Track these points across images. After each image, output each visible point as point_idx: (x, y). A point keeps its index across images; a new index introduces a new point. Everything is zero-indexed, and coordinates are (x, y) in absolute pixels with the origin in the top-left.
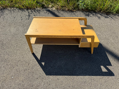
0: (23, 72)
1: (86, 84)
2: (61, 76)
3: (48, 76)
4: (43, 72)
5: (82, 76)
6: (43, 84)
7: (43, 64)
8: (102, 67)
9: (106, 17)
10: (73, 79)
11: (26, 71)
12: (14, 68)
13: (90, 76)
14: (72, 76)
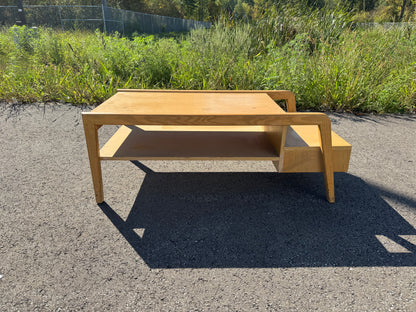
0: (52, 261)
1: (330, 296)
2: (214, 270)
3: (157, 270)
4: (138, 257)
5: (306, 269)
6: (132, 298)
7: (140, 232)
8: (382, 239)
9: (355, 120)
10: (267, 278)
11: (62, 254)
12: (17, 248)
13: (340, 269)
14: (261, 270)
